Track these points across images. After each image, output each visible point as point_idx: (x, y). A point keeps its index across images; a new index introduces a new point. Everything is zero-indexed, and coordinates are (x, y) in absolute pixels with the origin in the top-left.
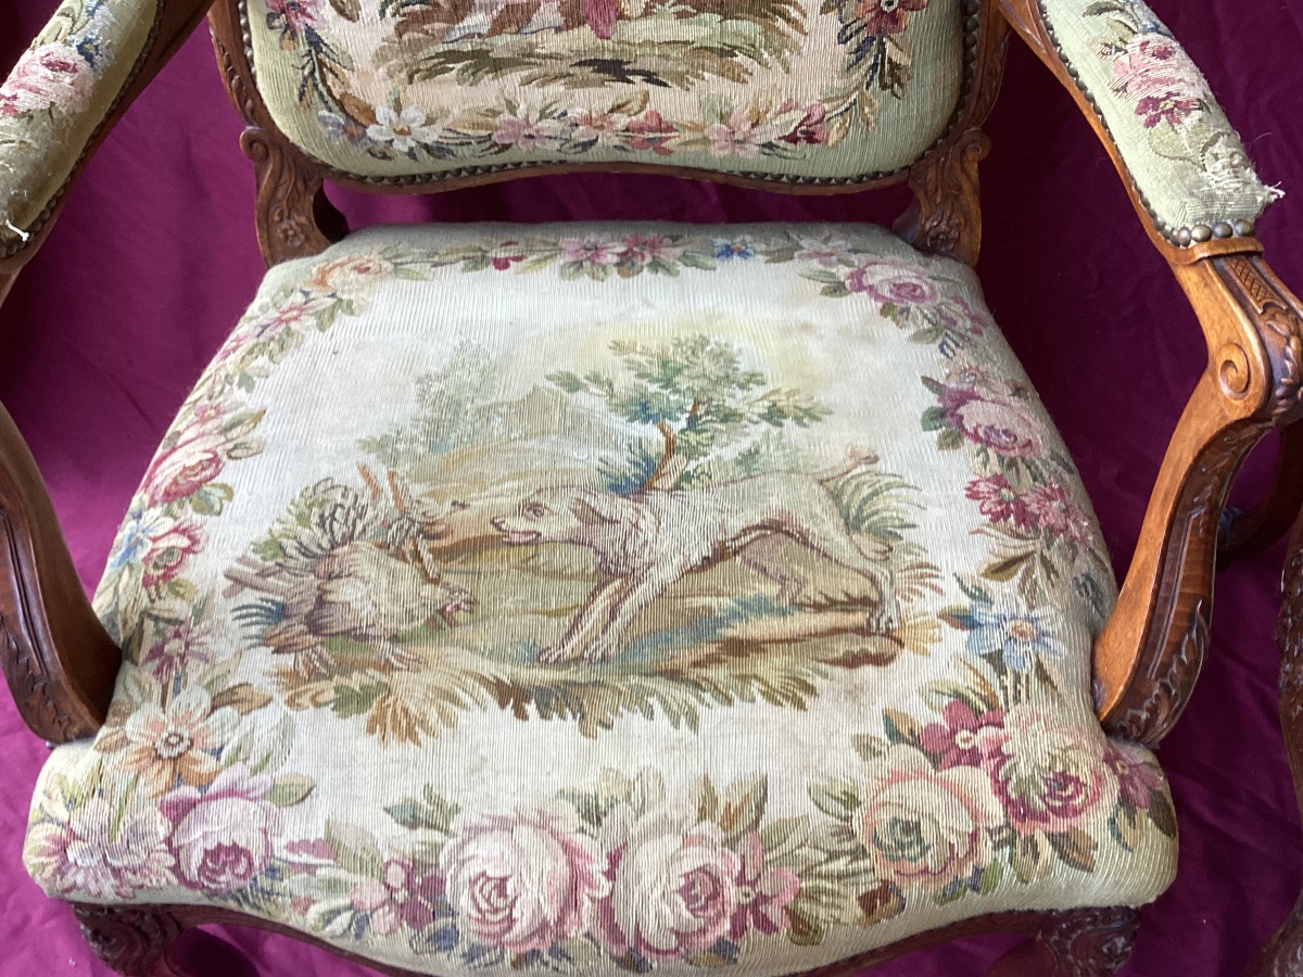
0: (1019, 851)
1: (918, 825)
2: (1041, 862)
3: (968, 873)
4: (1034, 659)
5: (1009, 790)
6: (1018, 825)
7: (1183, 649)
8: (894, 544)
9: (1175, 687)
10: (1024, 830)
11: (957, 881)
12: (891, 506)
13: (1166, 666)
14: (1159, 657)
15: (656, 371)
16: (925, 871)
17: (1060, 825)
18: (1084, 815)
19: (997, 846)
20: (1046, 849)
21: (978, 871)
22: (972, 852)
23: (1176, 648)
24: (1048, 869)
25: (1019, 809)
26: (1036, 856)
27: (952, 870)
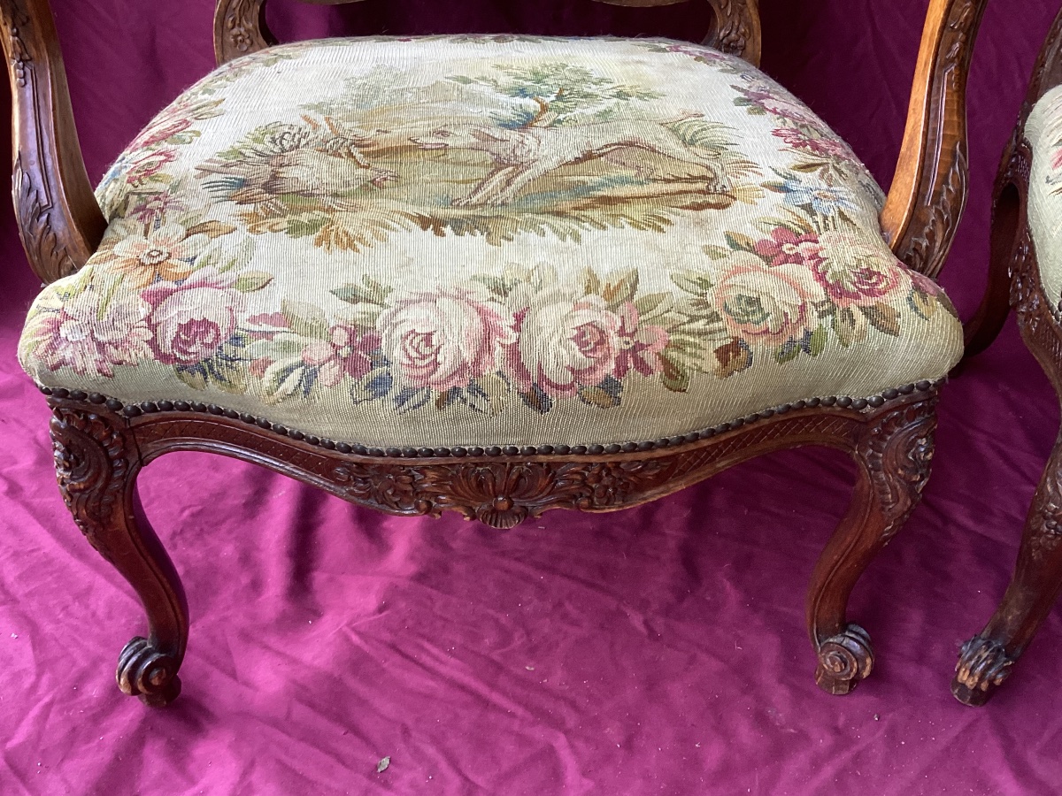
0: (839, 319)
1: (758, 300)
2: (857, 326)
3: (800, 335)
4: (837, 210)
5: (827, 278)
6: (836, 301)
7: (950, 181)
8: (721, 152)
9: (946, 213)
10: (842, 304)
11: (792, 341)
12: (717, 136)
13: (938, 194)
14: (932, 188)
15: (529, 76)
16: (766, 332)
17: (870, 302)
18: (887, 295)
19: (822, 315)
20: (861, 319)
21: (808, 334)
22: (802, 319)
23: (944, 180)
24: (863, 334)
25: (836, 289)
26: (853, 322)
27: (788, 333)
